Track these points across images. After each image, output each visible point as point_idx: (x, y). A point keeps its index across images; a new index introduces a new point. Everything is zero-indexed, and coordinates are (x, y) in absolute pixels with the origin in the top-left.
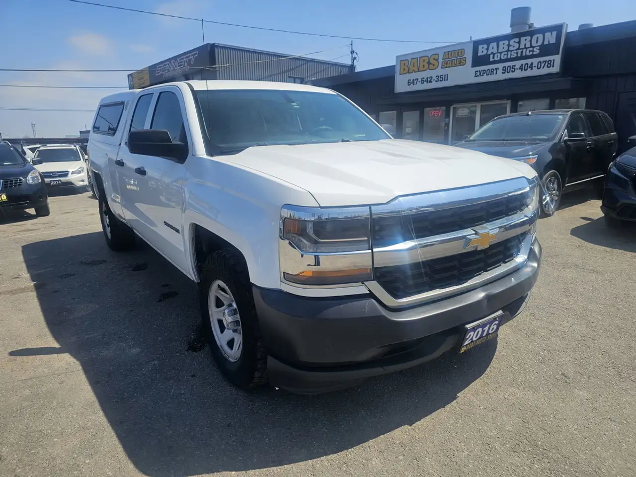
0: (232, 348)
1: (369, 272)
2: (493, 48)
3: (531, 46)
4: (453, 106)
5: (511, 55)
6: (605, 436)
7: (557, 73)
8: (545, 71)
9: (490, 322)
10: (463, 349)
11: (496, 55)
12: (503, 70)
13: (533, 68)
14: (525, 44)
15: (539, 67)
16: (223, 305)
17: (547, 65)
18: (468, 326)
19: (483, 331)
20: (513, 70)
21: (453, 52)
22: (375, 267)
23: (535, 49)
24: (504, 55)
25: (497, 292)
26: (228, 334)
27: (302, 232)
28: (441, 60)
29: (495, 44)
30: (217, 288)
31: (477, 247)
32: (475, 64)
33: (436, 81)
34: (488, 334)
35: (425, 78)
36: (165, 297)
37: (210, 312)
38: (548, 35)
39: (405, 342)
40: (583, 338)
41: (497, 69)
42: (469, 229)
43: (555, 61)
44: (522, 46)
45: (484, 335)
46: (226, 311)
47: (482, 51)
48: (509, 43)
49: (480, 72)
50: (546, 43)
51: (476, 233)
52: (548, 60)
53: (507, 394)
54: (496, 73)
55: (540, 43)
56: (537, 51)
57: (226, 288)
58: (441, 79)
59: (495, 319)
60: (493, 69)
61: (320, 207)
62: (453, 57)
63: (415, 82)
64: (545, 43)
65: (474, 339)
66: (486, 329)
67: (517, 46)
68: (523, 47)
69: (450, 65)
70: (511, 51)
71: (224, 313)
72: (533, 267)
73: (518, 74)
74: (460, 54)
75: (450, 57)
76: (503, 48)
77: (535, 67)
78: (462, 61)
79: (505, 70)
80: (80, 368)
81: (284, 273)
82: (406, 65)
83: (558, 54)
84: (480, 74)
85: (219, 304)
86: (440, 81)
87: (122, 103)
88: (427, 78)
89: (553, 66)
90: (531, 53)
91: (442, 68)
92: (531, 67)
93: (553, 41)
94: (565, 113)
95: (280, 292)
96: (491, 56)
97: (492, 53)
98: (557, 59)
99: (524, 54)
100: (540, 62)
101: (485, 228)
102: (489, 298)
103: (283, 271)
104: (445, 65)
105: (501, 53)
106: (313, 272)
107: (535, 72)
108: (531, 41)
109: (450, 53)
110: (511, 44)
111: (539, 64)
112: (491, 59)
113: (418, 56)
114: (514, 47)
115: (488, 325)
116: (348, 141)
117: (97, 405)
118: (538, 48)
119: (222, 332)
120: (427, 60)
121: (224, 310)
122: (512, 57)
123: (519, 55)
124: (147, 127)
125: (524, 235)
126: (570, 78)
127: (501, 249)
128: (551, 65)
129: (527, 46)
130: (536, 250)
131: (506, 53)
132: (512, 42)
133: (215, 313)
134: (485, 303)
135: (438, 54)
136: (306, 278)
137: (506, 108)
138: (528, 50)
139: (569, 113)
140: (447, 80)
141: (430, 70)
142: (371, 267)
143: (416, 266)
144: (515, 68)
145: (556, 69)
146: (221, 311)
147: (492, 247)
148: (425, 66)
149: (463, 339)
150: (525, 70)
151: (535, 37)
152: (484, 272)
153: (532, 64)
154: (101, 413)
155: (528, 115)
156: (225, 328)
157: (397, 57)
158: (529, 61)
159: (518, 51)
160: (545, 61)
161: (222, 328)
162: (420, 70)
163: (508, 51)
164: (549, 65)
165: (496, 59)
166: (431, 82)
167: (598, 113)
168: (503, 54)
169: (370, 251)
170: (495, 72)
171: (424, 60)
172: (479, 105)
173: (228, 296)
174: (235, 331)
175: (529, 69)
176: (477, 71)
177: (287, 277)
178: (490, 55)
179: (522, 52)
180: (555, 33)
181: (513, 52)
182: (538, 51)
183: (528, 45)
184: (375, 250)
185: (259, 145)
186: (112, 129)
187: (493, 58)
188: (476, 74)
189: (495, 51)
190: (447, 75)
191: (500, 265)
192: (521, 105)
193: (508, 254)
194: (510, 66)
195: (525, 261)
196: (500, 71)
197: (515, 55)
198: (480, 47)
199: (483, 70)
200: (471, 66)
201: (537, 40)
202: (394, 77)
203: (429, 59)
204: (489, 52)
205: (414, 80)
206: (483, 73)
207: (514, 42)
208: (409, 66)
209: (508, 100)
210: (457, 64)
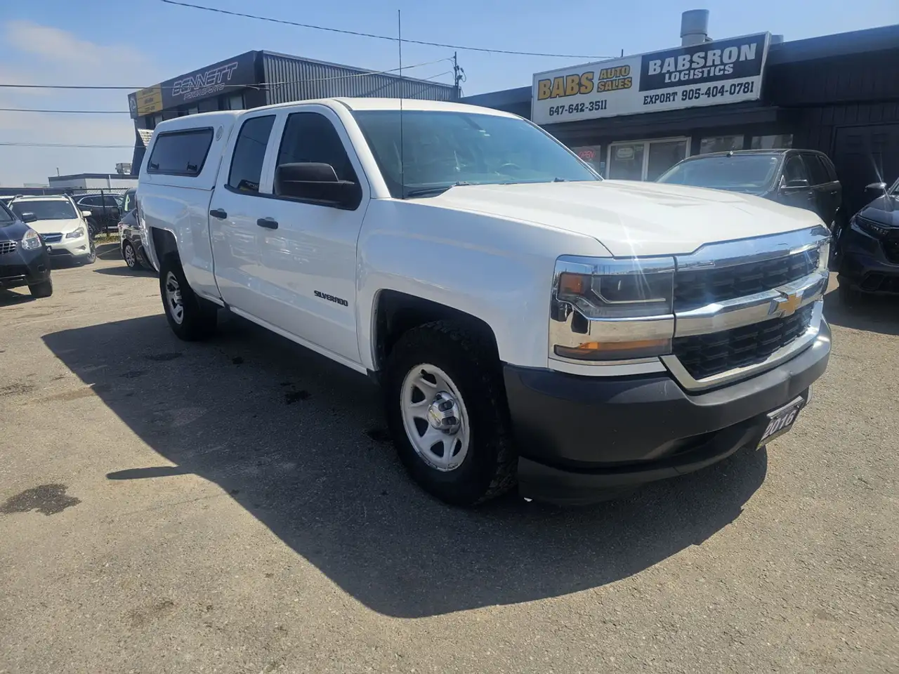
0: (440, 455)
1: (667, 343)
2: (669, 65)
3: (722, 63)
4: (612, 145)
5: (694, 74)
7: (757, 101)
8: (740, 97)
10: (759, 446)
11: (673, 75)
12: (683, 95)
13: (725, 93)
14: (714, 61)
15: (732, 91)
16: (424, 398)
17: (744, 89)
18: (769, 415)
20: (697, 95)
21: (613, 70)
22: (677, 336)
23: (727, 67)
24: (685, 74)
26: (433, 436)
28: (596, 81)
29: (672, 60)
30: (419, 378)
31: (782, 313)
32: (642, 88)
33: (590, 110)
34: (785, 426)
35: (575, 105)
37: (402, 409)
38: (745, 48)
41: (675, 94)
42: (774, 290)
43: (754, 84)
44: (709, 63)
45: (781, 427)
47: (654, 68)
48: (692, 57)
49: (651, 99)
50: (742, 58)
51: (783, 295)
52: (744, 83)
54: (674, 100)
55: (734, 59)
56: (729, 70)
58: (597, 107)
59: (796, 405)
60: (669, 94)
61: (613, 257)
62: (614, 76)
63: (560, 110)
64: (741, 60)
65: (772, 432)
66: (784, 419)
67: (702, 62)
68: (711, 64)
69: (610, 88)
70: (695, 69)
72: (824, 341)
73: (704, 101)
74: (623, 73)
75: (609, 76)
76: (684, 65)
77: (727, 91)
78: (626, 82)
79: (686, 95)
81: (555, 345)
82: (548, 87)
83: (759, 74)
84: (651, 100)
85: (417, 396)
86: (596, 109)
87: (211, 130)
88: (577, 105)
89: (752, 91)
90: (722, 72)
91: (598, 92)
92: (722, 91)
93: (752, 56)
94: (779, 154)
95: (546, 371)
96: (667, 76)
97: (668, 72)
98: (757, 81)
99: (712, 74)
100: (734, 85)
102: (791, 380)
103: (553, 343)
104: (603, 88)
105: (680, 72)
106: (599, 343)
107: (727, 99)
108: (721, 56)
109: (609, 71)
110: (694, 60)
111: (733, 87)
112: (667, 81)
113: (565, 74)
114: (698, 63)
115: (787, 415)
118: (732, 65)
119: (422, 433)
120: (577, 81)
122: (696, 77)
123: (705, 75)
126: (777, 107)
128: (748, 89)
129: (716, 63)
131: (687, 72)
132: (695, 58)
133: (410, 411)
134: (786, 388)
135: (593, 72)
136: (590, 351)
137: (685, 146)
138: (717, 69)
139: (784, 153)
140: (605, 108)
141: (580, 93)
142: (672, 337)
144: (699, 93)
145: (755, 94)
146: (420, 406)
148: (574, 89)
149: (762, 431)
150: (713, 96)
151: (727, 52)
152: (780, 347)
153: (723, 87)
155: (729, 155)
156: (427, 429)
157: (534, 75)
158: (719, 84)
159: (704, 69)
160: (742, 84)
162: (567, 94)
163: (690, 69)
164: (746, 90)
165: (673, 80)
166: (582, 110)
167: (819, 155)
168: (683, 74)
169: (672, 316)
170: (672, 98)
171: (573, 81)
172: (646, 144)
174: (445, 431)
175: (719, 95)
176: (648, 97)
177: (561, 351)
178: (664, 74)
179: (709, 72)
180: (754, 46)
181: (697, 71)
182: (731, 70)
183: (717, 62)
184: (678, 314)
186: (194, 168)
187: (670, 78)
188: (645, 100)
189: (672, 68)
190: (606, 101)
191: (794, 340)
192: (705, 144)
194: (692, 90)
195: (817, 334)
196: (680, 96)
197: (700, 75)
198: (652, 63)
199: (656, 96)
200: (638, 89)
201: (730, 55)
202: (531, 102)
203: (580, 79)
204: (664, 71)
205: (558, 107)
206: (656, 100)
207: (699, 57)
208: (551, 88)
209: (687, 136)
210: (620, 87)
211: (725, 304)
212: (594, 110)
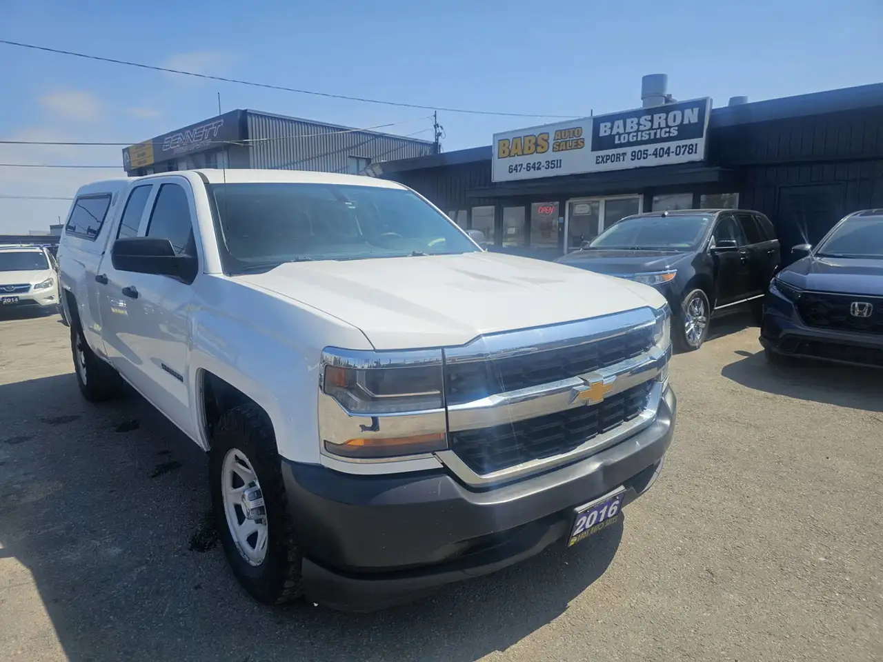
0: (253, 546)
1: (442, 438)
2: (618, 127)
3: (668, 126)
4: (569, 201)
5: (642, 136)
6: (761, 657)
7: (701, 161)
8: (685, 158)
9: (609, 503)
10: (572, 540)
11: (622, 136)
12: (632, 156)
13: (671, 154)
14: (659, 123)
15: (678, 152)
16: (242, 484)
17: (688, 151)
18: (579, 509)
19: (599, 516)
20: (645, 156)
21: (567, 131)
22: (450, 431)
23: (672, 130)
24: (633, 136)
25: (616, 460)
26: (249, 526)
27: (351, 386)
28: (551, 141)
29: (620, 123)
30: (234, 461)
31: (587, 401)
32: (595, 147)
33: (546, 168)
34: (606, 518)
35: (532, 164)
36: (162, 470)
37: (224, 494)
38: (688, 112)
39: (492, 534)
40: (736, 520)
41: (624, 154)
42: (576, 377)
43: (698, 146)
44: (656, 126)
45: (601, 520)
46: (246, 494)
47: (604, 130)
48: (639, 121)
49: (603, 158)
50: (686, 122)
51: (586, 383)
52: (688, 144)
53: (634, 601)
54: (624, 160)
55: (678, 122)
56: (674, 133)
57: (247, 460)
58: (553, 166)
59: (614, 498)
60: (619, 154)
61: (375, 350)
62: (567, 137)
63: (519, 168)
64: (684, 123)
65: (588, 526)
66: (603, 511)
67: (649, 125)
69: (564, 148)
70: (642, 131)
71: (243, 497)
72: (664, 425)
73: (652, 161)
74: (576, 134)
75: (563, 137)
76: (632, 127)
77: (673, 152)
78: (579, 143)
79: (635, 156)
80: (30, 579)
81: (325, 441)
82: (507, 146)
83: (702, 137)
84: (603, 160)
85: (237, 482)
86: (552, 168)
87: (109, 196)
88: (534, 164)
89: (696, 152)
90: (667, 135)
91: (553, 151)
92: (668, 152)
93: (694, 120)
94: (711, 214)
95: (320, 468)
97: (618, 133)
98: (701, 143)
99: (658, 136)
100: (679, 147)
101: (598, 375)
102: (605, 469)
103: (323, 438)
104: (558, 148)
105: (629, 133)
106: (366, 440)
107: (673, 159)
108: (666, 119)
109: (563, 132)
110: (641, 123)
111: (678, 149)
112: (617, 142)
113: (522, 134)
114: (645, 126)
115: (606, 507)
116: (421, 255)
117: (53, 634)
118: (676, 128)
119: (240, 522)
120: (533, 141)
121: (244, 492)
122: (643, 138)
123: (652, 137)
124: (141, 233)
125: (651, 382)
126: (718, 168)
127: (621, 401)
128: (692, 151)
129: (661, 126)
130: (669, 401)
131: (635, 134)
132: (642, 120)
133: (230, 495)
134: (601, 477)
135: (548, 133)
136: (355, 448)
137: (638, 203)
138: (664, 130)
139: (717, 214)
140: (560, 167)
141: (537, 152)
142: (446, 431)
143: (506, 428)
144: (647, 154)
145: (699, 155)
146: (240, 493)
147: (607, 400)
148: (531, 148)
149: (572, 527)
150: (660, 156)
151: (671, 115)
152: (599, 433)
153: (669, 148)
154: (59, 647)
155: (664, 216)
156: (245, 517)
157: (494, 135)
158: (665, 145)
159: (651, 131)
160: (686, 146)
161: (241, 518)
162: (525, 153)
163: (638, 131)
165: (623, 141)
166: (539, 169)
167: (755, 215)
168: (631, 135)
169: (444, 410)
170: (621, 158)
171: (530, 141)
172: (602, 201)
173: (250, 471)
174: (258, 521)
175: (666, 156)
176: (599, 157)
177: (330, 448)
178: (614, 136)
179: (655, 134)
180: (696, 110)
181: (643, 133)
182: (676, 133)
183: (663, 125)
184: (450, 408)
185: (298, 260)
186: (93, 232)
187: (619, 139)
188: (597, 160)
189: (621, 130)
190: (560, 160)
191: (620, 425)
192: (657, 202)
193: (630, 408)
194: (640, 151)
195: (654, 417)
196: (629, 156)
197: (647, 137)
198: (602, 125)
199: (607, 156)
200: (591, 149)
201: (675, 118)
202: (491, 161)
203: (536, 139)
204: (614, 133)
205: (516, 166)
206: (607, 159)
207: (646, 120)
208: (510, 147)
209: (640, 194)
210: (573, 147)
211: (509, 395)
212: (550, 169)
